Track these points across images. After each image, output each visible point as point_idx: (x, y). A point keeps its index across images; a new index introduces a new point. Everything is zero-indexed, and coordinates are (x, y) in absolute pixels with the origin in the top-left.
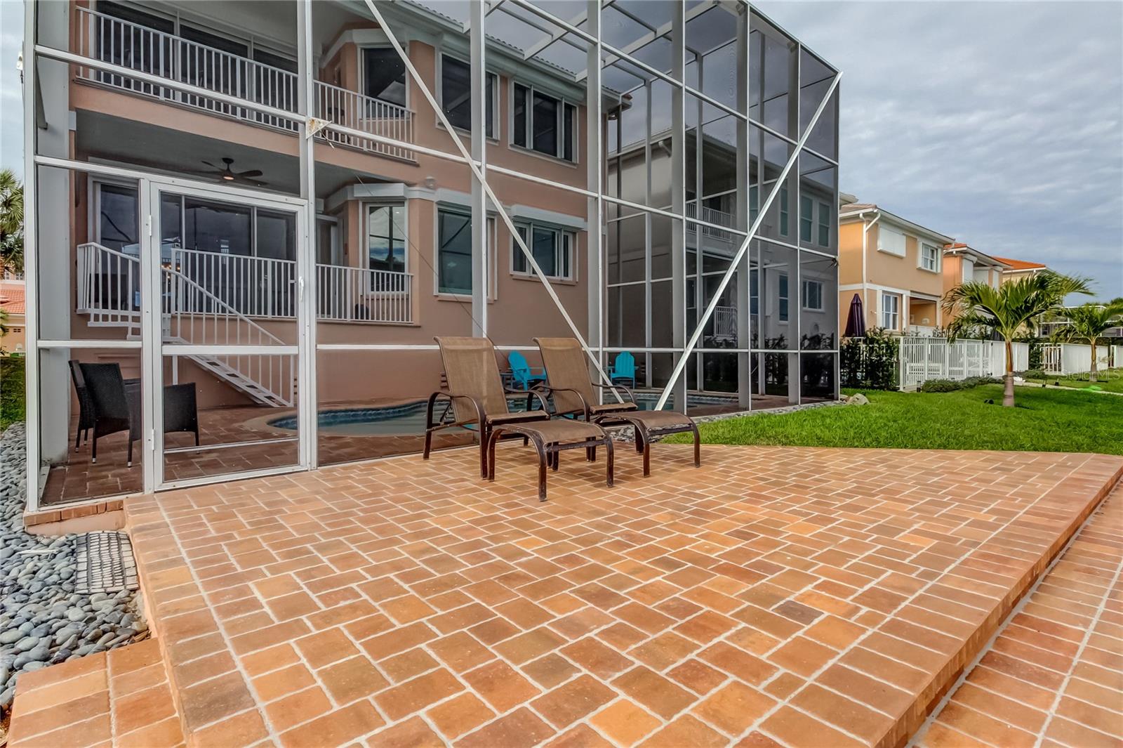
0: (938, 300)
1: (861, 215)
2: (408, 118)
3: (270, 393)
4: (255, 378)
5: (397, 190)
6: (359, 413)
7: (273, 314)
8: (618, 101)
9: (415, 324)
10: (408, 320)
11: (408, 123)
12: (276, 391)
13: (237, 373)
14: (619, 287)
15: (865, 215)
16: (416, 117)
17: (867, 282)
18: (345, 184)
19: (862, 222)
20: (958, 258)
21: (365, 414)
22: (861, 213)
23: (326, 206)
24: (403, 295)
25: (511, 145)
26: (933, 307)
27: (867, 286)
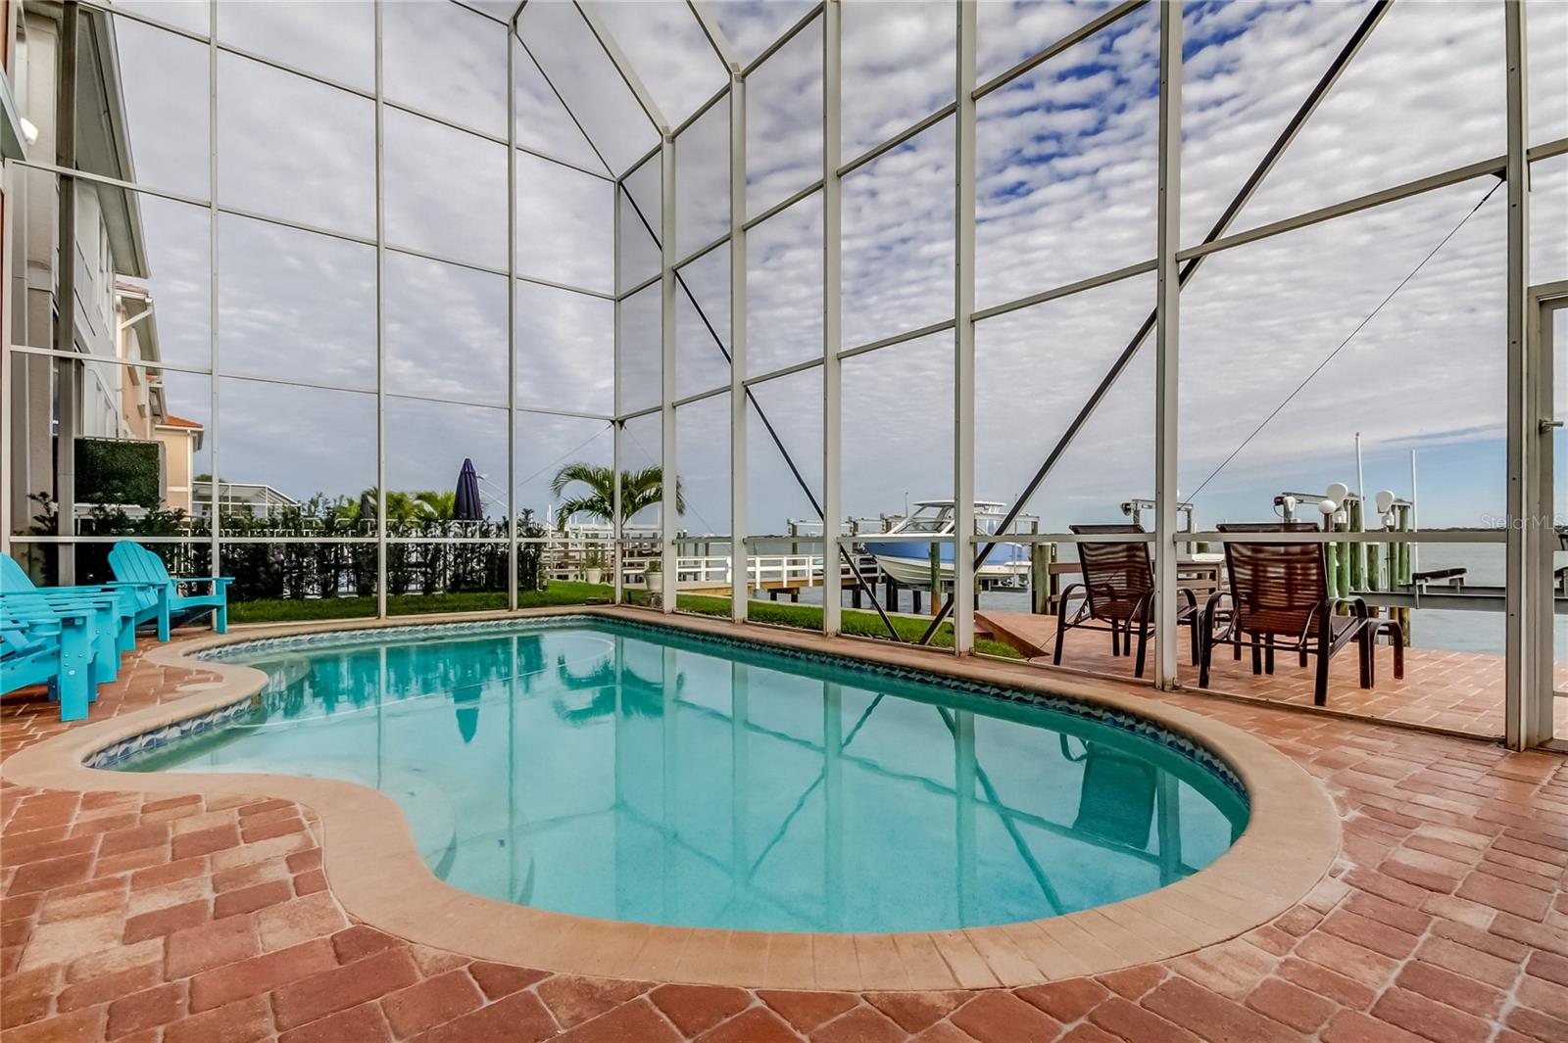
15: (124, 301)
22: (119, 295)
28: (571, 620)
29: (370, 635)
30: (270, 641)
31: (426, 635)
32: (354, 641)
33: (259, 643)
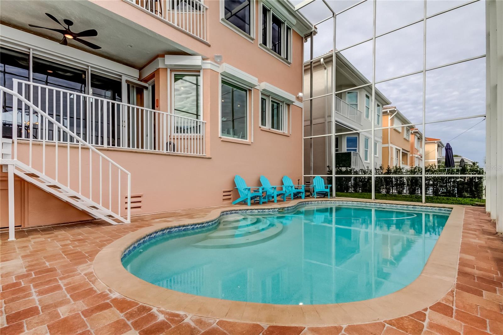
0: (408, 153)
1: (388, 112)
2: (203, 12)
3: (110, 212)
4: (96, 199)
5: (196, 61)
6: (189, 227)
7: (109, 144)
8: (312, 29)
9: (207, 156)
10: (203, 154)
11: (203, 14)
12: (115, 210)
13: (79, 195)
14: (311, 138)
15: (390, 111)
16: (208, 11)
17: (390, 143)
18: (157, 56)
19: (388, 115)
20: (414, 135)
21: (193, 229)
22: (388, 110)
23: (140, 75)
24: (200, 136)
25: (260, 45)
26: (406, 156)
27: (390, 145)
28: (444, 210)
29: (362, 204)
30: (336, 202)
31: (379, 207)
32: (358, 205)
33: (333, 202)
